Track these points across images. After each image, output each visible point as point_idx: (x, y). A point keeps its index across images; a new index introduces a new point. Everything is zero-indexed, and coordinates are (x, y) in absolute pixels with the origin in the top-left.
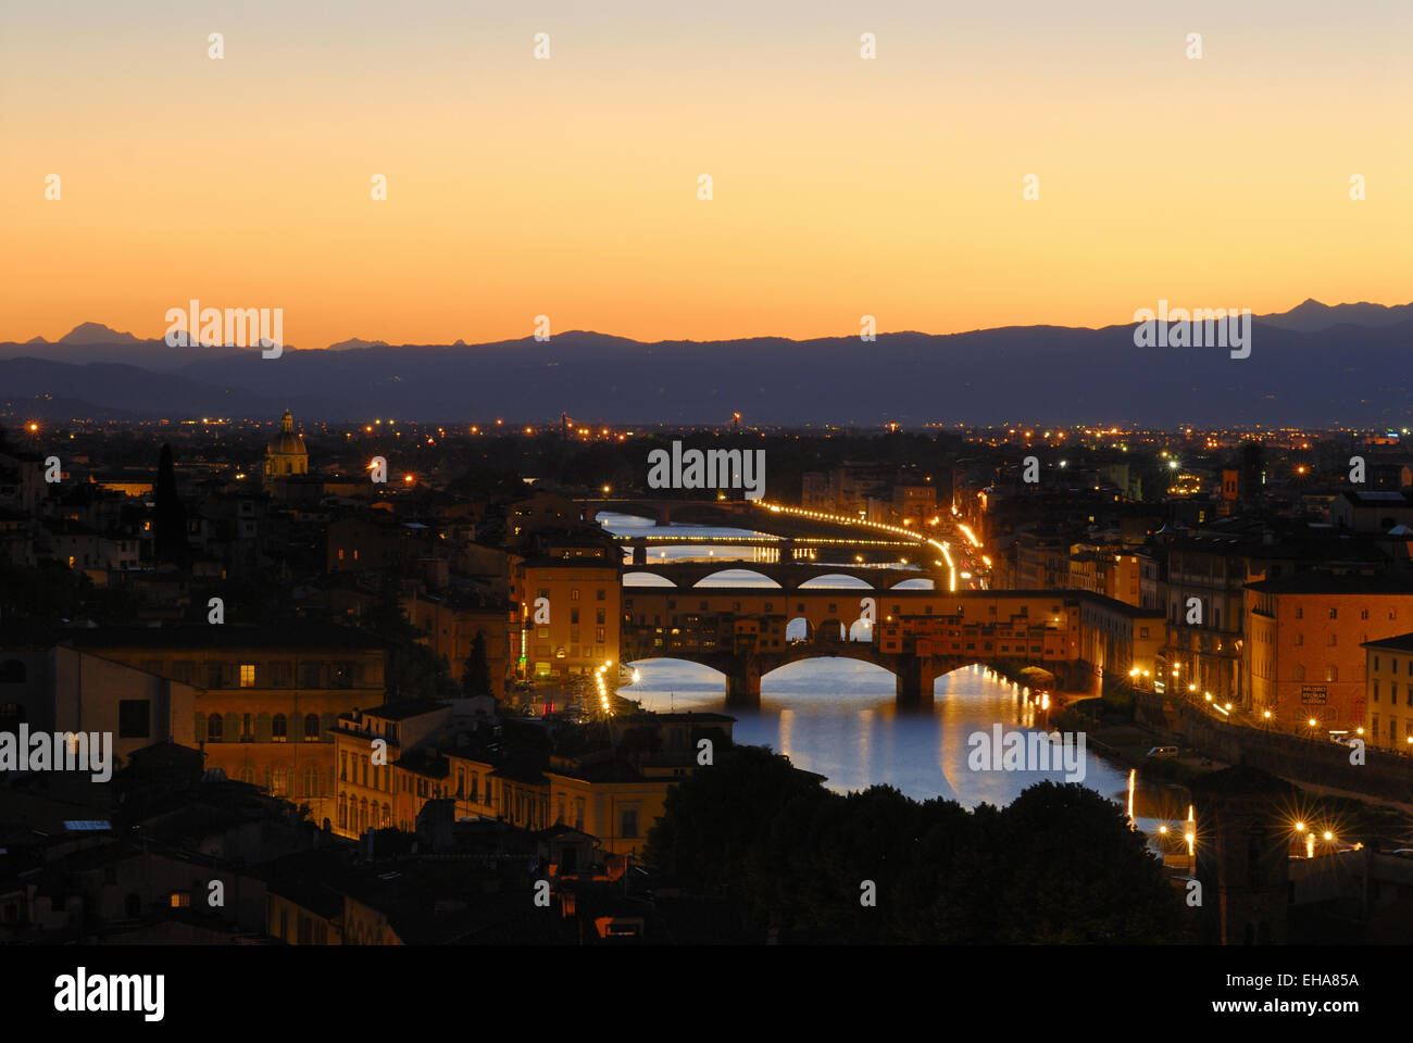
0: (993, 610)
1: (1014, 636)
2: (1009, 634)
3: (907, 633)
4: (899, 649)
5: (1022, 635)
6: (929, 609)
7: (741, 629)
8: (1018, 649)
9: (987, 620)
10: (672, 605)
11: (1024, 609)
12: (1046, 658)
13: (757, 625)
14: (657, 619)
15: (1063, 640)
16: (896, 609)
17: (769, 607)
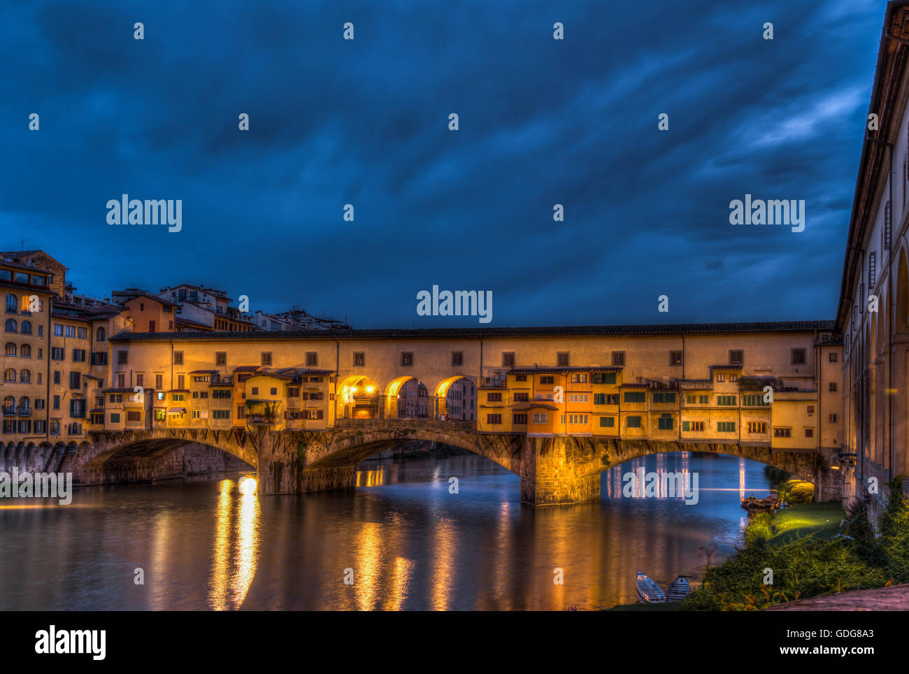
0: (677, 359)
1: (713, 403)
2: (704, 400)
3: (521, 398)
4: (507, 425)
6: (563, 358)
7: (255, 391)
9: (666, 374)
10: (179, 359)
11: (737, 357)
12: (778, 443)
13: (280, 386)
14: (159, 379)
15: (810, 410)
16: (509, 359)
17: (312, 359)
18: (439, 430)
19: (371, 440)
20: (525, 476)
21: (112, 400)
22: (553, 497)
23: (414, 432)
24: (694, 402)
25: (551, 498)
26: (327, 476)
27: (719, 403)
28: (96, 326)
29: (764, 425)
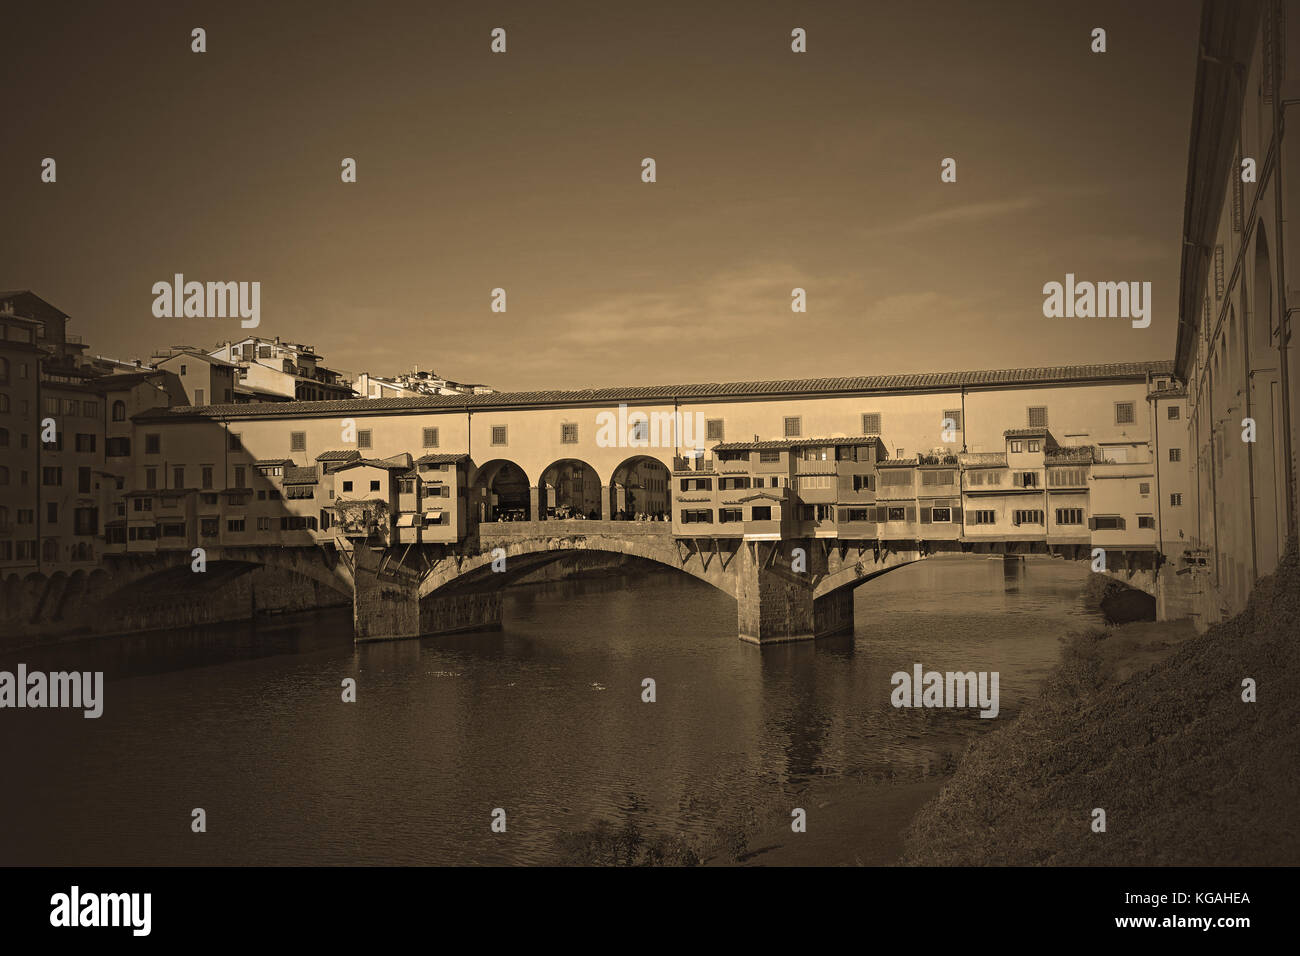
0: (953, 421)
1: (1008, 484)
5: (1029, 478)
7: (348, 486)
8: (1021, 517)
9: (940, 446)
11: (1037, 414)
13: (383, 477)
14: (207, 474)
15: (1145, 489)
16: (714, 428)
17: (431, 437)
18: (619, 535)
19: (520, 553)
20: (743, 597)
21: (138, 508)
22: (785, 626)
23: (581, 538)
24: (980, 482)
25: (782, 629)
26: (459, 608)
27: (1016, 484)
28: (112, 398)
29: (1080, 511)
